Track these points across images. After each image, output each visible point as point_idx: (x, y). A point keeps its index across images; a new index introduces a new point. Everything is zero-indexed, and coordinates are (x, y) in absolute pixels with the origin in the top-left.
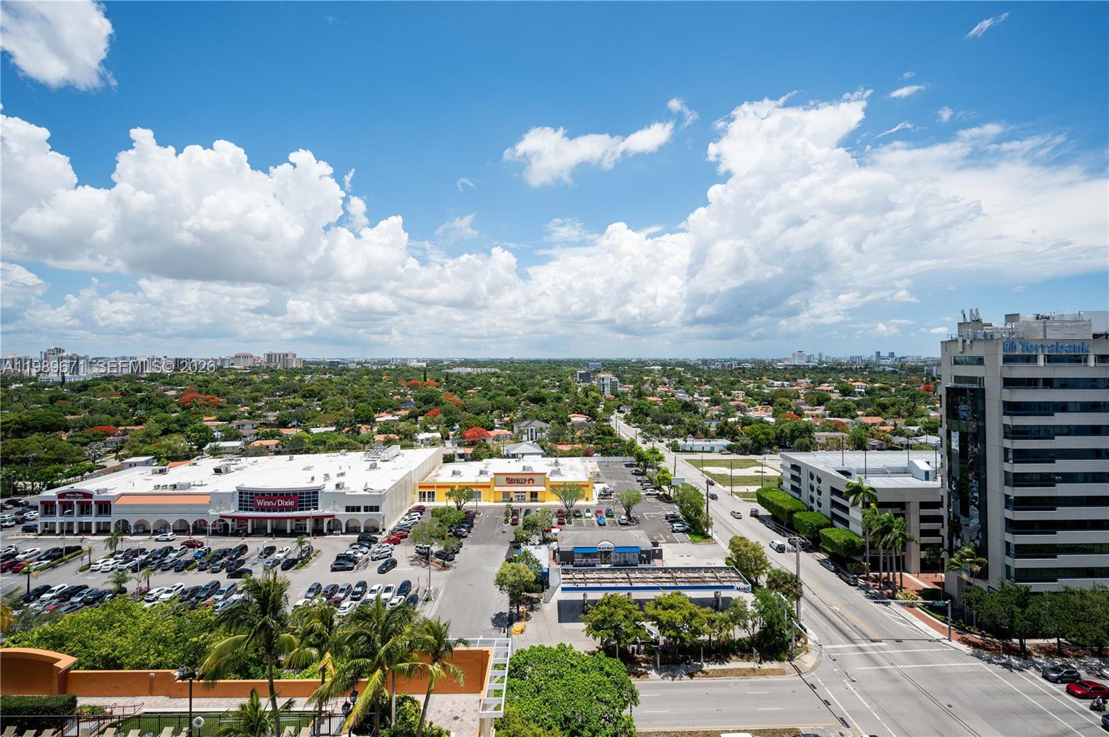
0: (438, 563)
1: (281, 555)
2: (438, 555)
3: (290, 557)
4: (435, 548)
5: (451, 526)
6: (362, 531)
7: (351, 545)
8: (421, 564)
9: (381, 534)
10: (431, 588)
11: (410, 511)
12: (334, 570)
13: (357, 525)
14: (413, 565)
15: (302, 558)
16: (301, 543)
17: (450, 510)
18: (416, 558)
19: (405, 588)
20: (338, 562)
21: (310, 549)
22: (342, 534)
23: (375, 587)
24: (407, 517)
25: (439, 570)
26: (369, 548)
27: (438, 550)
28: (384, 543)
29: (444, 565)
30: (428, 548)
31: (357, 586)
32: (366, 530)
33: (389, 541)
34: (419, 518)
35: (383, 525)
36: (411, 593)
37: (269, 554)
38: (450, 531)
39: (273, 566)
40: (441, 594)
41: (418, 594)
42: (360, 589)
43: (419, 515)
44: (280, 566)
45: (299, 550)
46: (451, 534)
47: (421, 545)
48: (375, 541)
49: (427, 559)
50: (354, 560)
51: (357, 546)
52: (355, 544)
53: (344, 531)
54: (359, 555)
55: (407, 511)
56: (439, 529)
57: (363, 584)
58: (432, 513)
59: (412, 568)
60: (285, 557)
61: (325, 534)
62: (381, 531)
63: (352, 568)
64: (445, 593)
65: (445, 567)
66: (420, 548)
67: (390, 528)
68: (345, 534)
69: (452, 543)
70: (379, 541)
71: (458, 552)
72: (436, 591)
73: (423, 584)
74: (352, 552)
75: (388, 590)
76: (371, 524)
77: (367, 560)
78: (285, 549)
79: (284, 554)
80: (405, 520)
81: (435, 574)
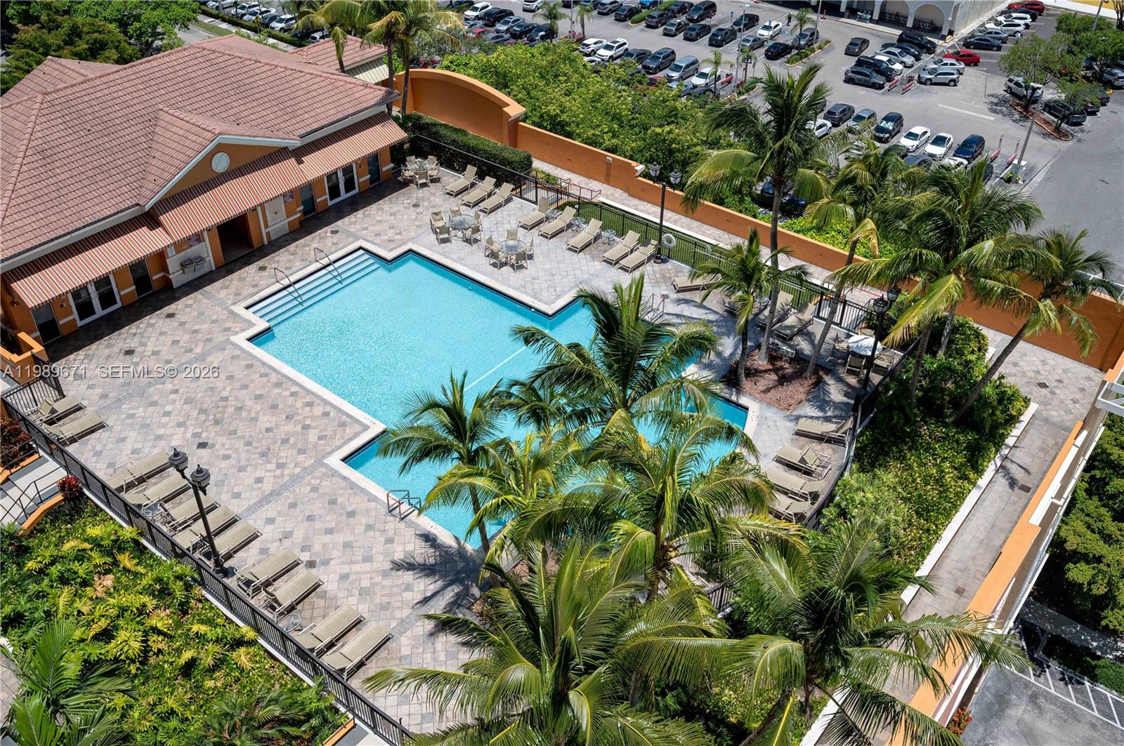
0: (1047, 122)
1: (766, 33)
2: (1050, 107)
3: (780, 40)
4: (1049, 93)
5: (1093, 59)
6: (910, 24)
7: (885, 46)
8: (1011, 115)
9: (943, 38)
10: (1023, 163)
11: (1011, 8)
12: (849, 80)
13: (902, 12)
14: (995, 111)
15: (799, 48)
16: (802, 21)
17: (1101, 23)
18: (1003, 102)
19: (971, 147)
20: (859, 69)
21: (814, 34)
22: (871, 21)
23: (918, 130)
24: (1002, 19)
25: (1045, 135)
26: (918, 59)
27: (1056, 97)
28: (946, 56)
29: (1057, 129)
30: (1034, 90)
31: (887, 119)
32: (918, 24)
33: (959, 56)
34: (1027, 26)
35: (952, 23)
36: (979, 159)
37: (747, 27)
38: (1089, 68)
39: (753, 48)
40: (1038, 179)
41: (994, 165)
42: (890, 126)
43: (1029, 21)
44: (763, 50)
45: (798, 32)
46: (1089, 74)
47: (1020, 80)
48: (930, 49)
49: (1026, 108)
50: (888, 74)
51: (897, 51)
52: (892, 45)
53: (876, 17)
54: (898, 67)
55: (1003, 7)
56: (1069, 58)
57: (897, 119)
58: (1060, 22)
59: (992, 118)
60: (772, 37)
61: (842, 15)
62: (945, 32)
63: (881, 87)
64: (1047, 179)
65: (1059, 134)
66: (1017, 84)
67: (964, 31)
68: (877, 22)
69: (1089, 93)
70: (938, 50)
71: (1093, 113)
72: (1031, 171)
73: (1008, 151)
74: (885, 58)
75: (939, 141)
76: (928, 16)
77: (910, 79)
78: (773, 24)
79: (771, 33)
80: (998, 23)
81: (1036, 140)
